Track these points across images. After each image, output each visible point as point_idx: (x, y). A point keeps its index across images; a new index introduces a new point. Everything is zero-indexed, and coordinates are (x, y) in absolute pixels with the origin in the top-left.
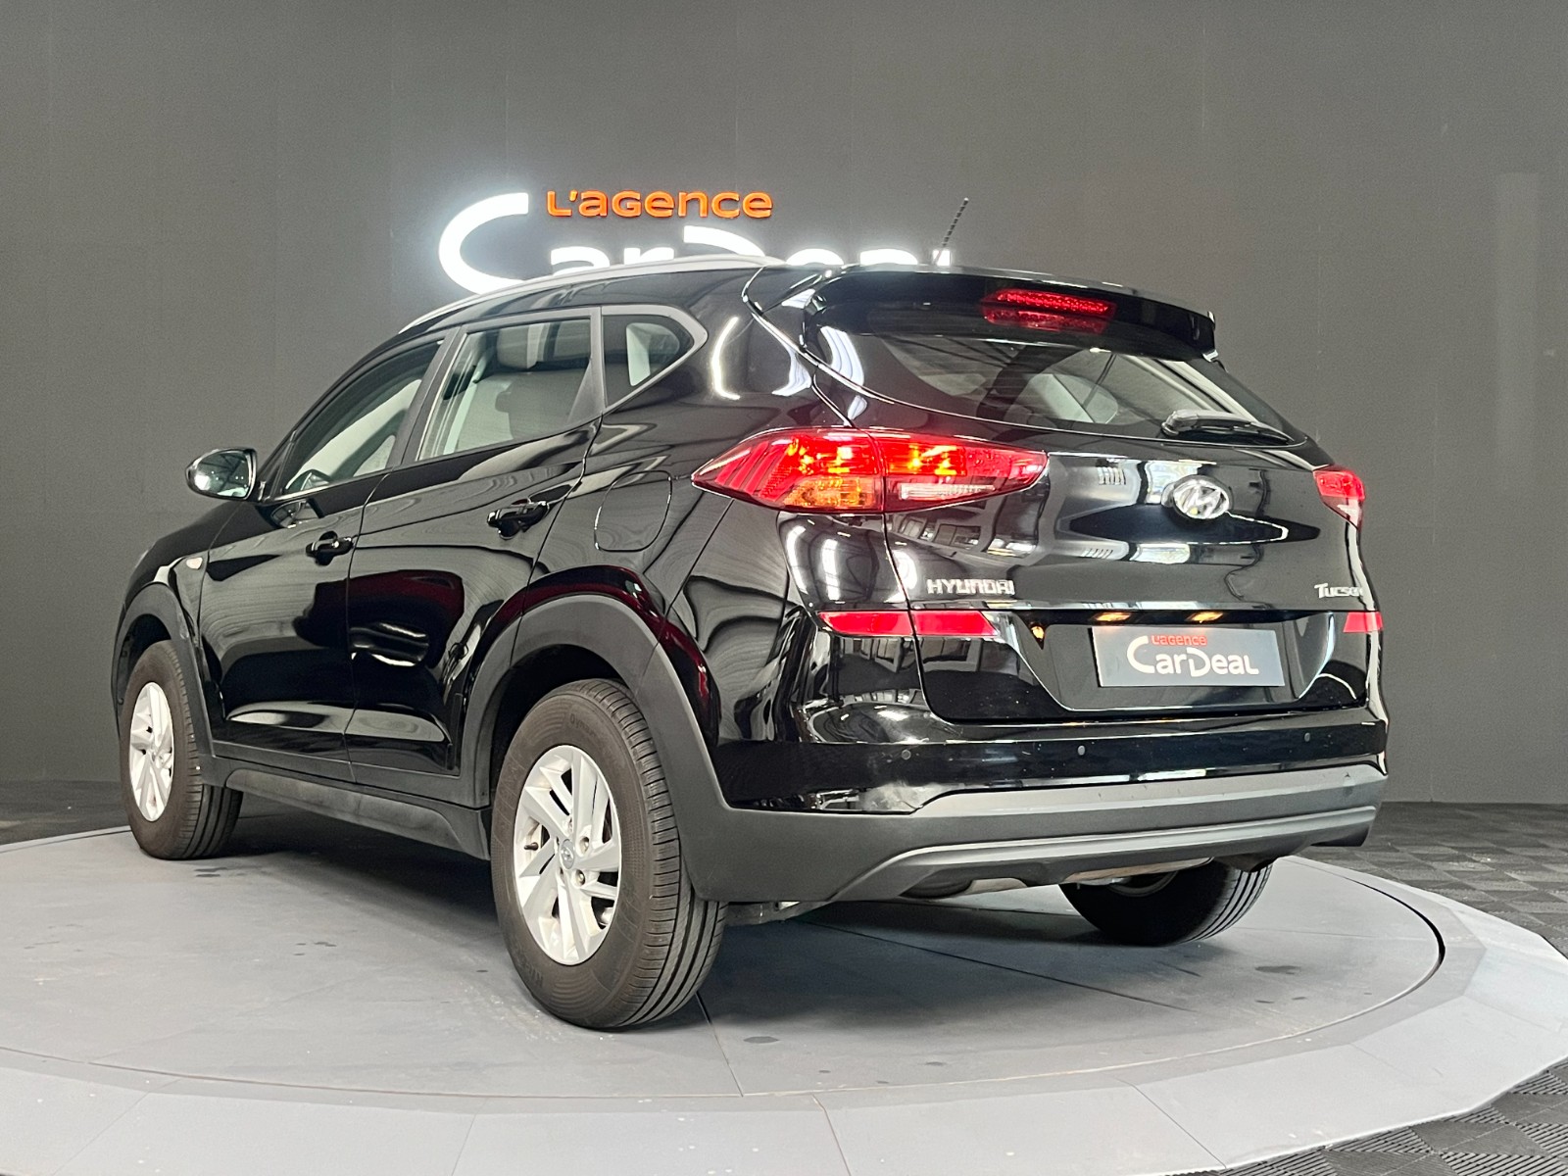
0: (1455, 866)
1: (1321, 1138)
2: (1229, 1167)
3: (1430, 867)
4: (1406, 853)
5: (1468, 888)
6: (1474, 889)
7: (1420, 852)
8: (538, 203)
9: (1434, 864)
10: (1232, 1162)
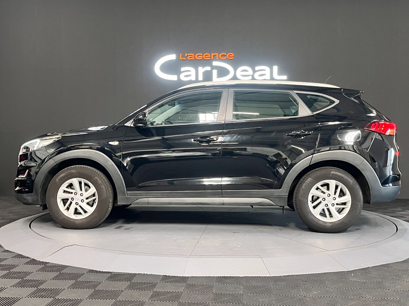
0: (402, 213)
1: (369, 265)
2: (348, 270)
3: (396, 213)
4: (390, 210)
5: (404, 217)
6: (406, 218)
7: (393, 210)
8: (178, 56)
9: (397, 212)
10: (349, 269)
